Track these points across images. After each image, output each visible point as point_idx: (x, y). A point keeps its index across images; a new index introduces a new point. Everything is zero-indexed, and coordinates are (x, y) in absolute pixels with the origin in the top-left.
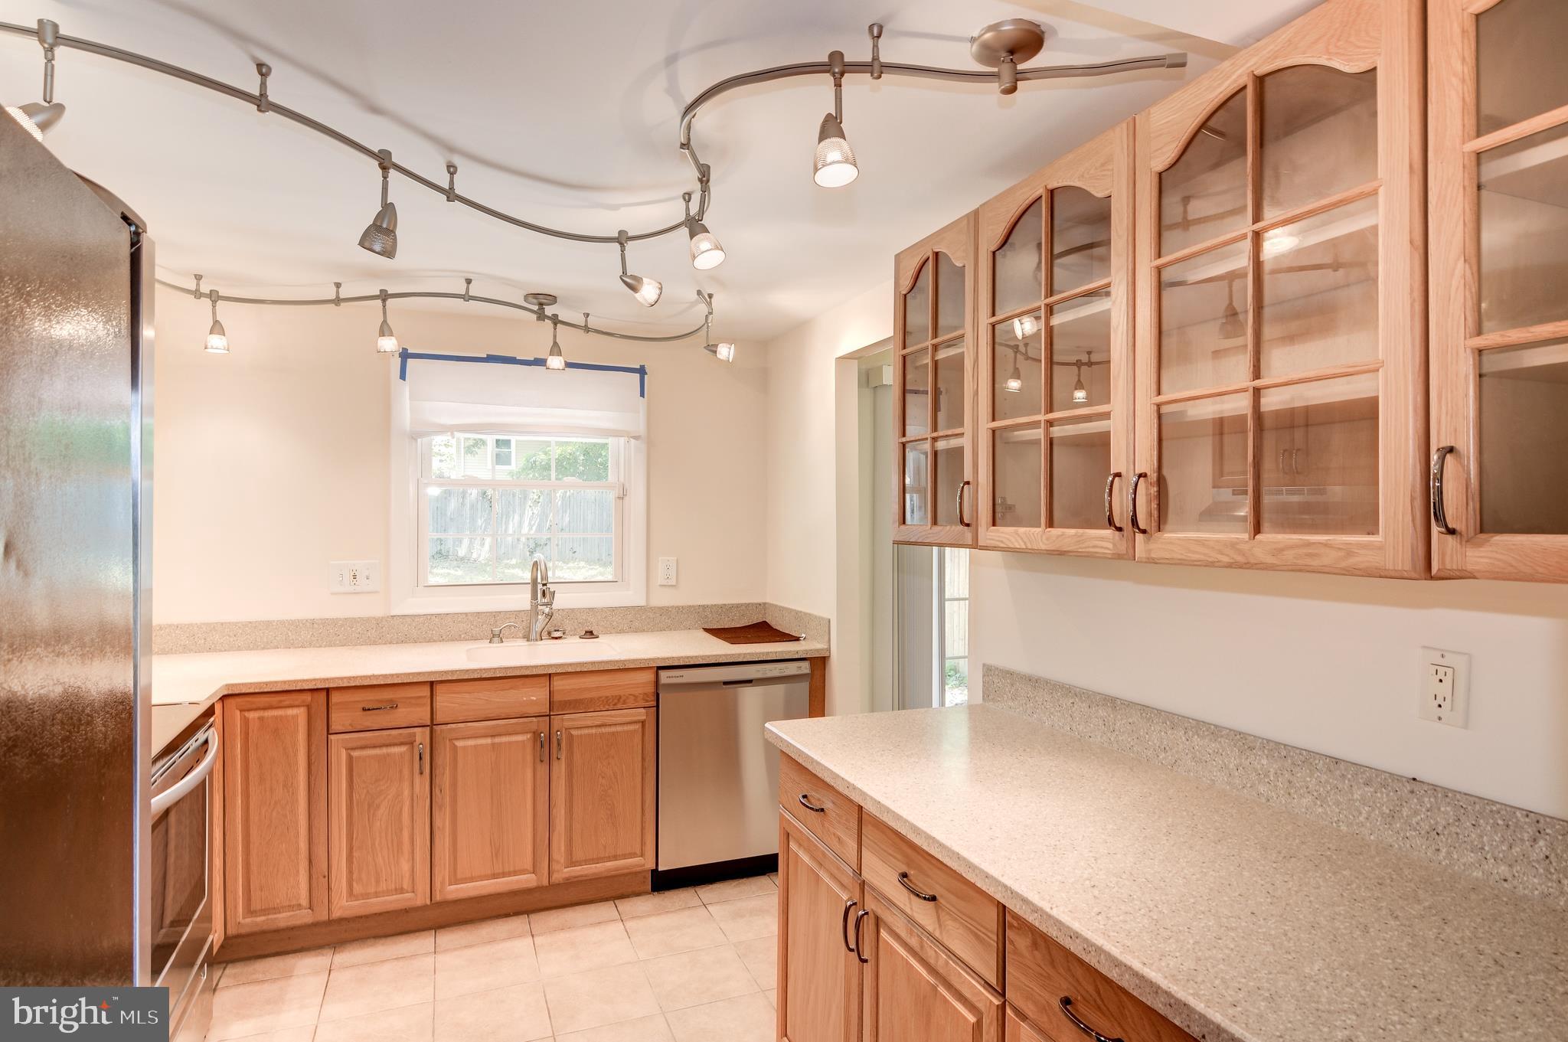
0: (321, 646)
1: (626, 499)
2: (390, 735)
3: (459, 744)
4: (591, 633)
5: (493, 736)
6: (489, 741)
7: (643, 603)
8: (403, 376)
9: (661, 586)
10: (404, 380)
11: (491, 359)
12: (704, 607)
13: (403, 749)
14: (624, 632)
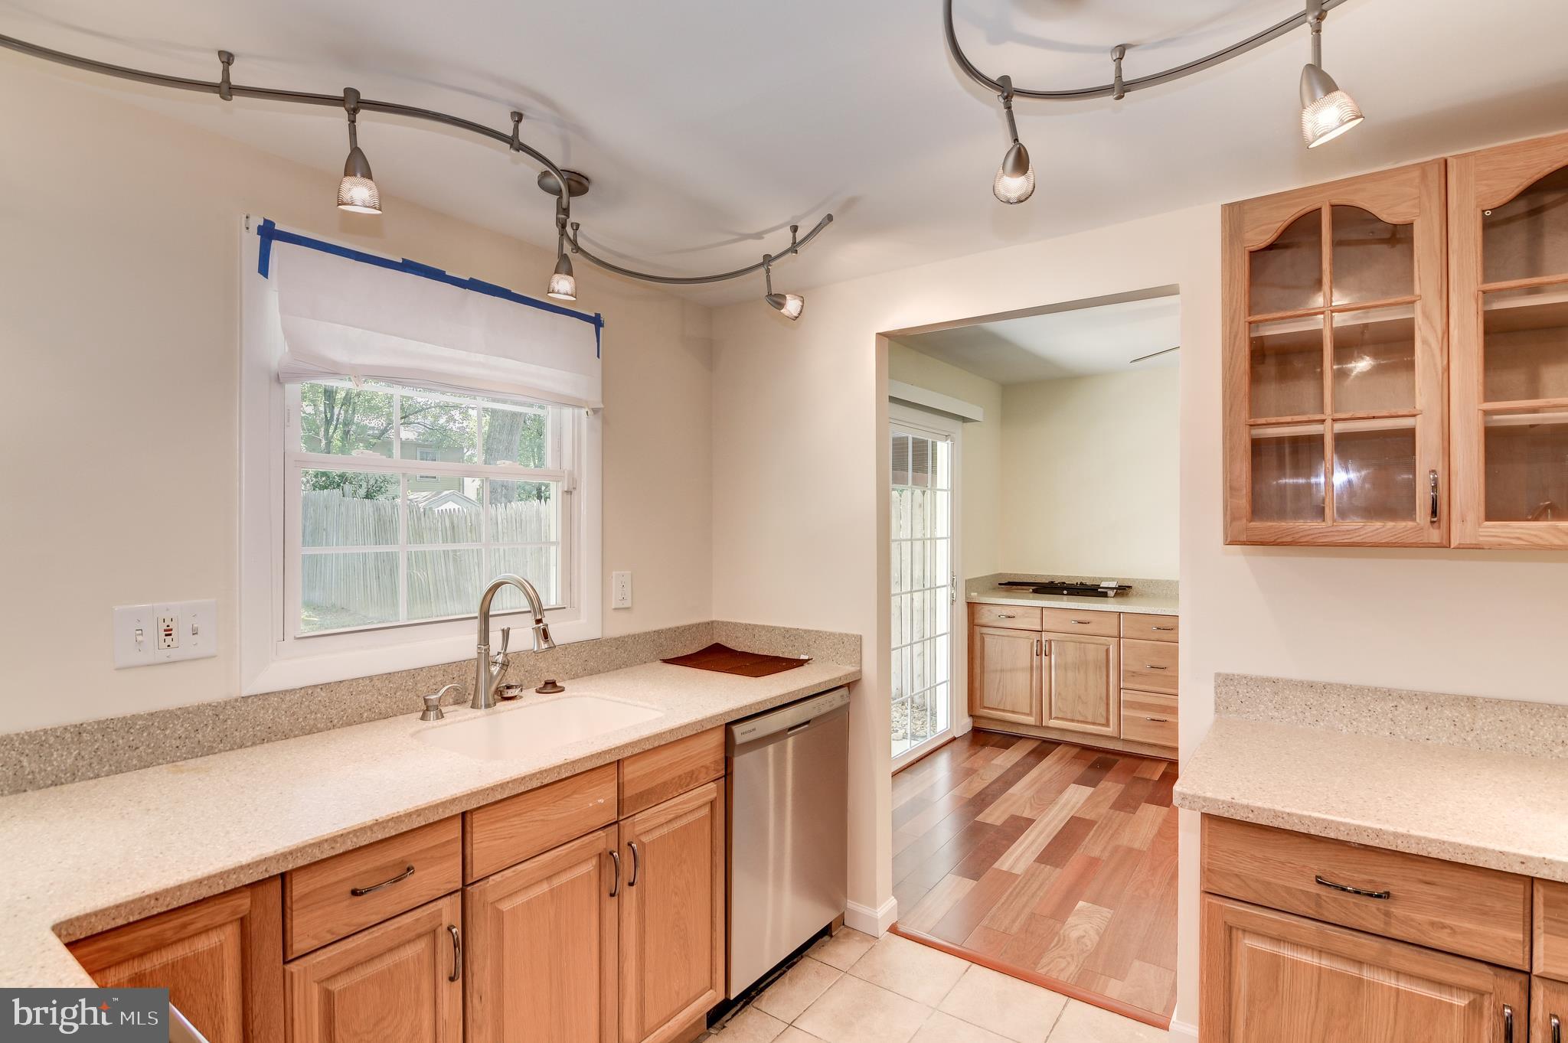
0: (97, 776)
1: (575, 493)
2: (399, 928)
3: (506, 906)
4: (553, 684)
5: (549, 878)
6: (545, 887)
7: (597, 634)
8: (264, 269)
9: (615, 609)
10: (266, 275)
11: (407, 266)
12: (659, 633)
13: (422, 945)
14: (578, 677)
